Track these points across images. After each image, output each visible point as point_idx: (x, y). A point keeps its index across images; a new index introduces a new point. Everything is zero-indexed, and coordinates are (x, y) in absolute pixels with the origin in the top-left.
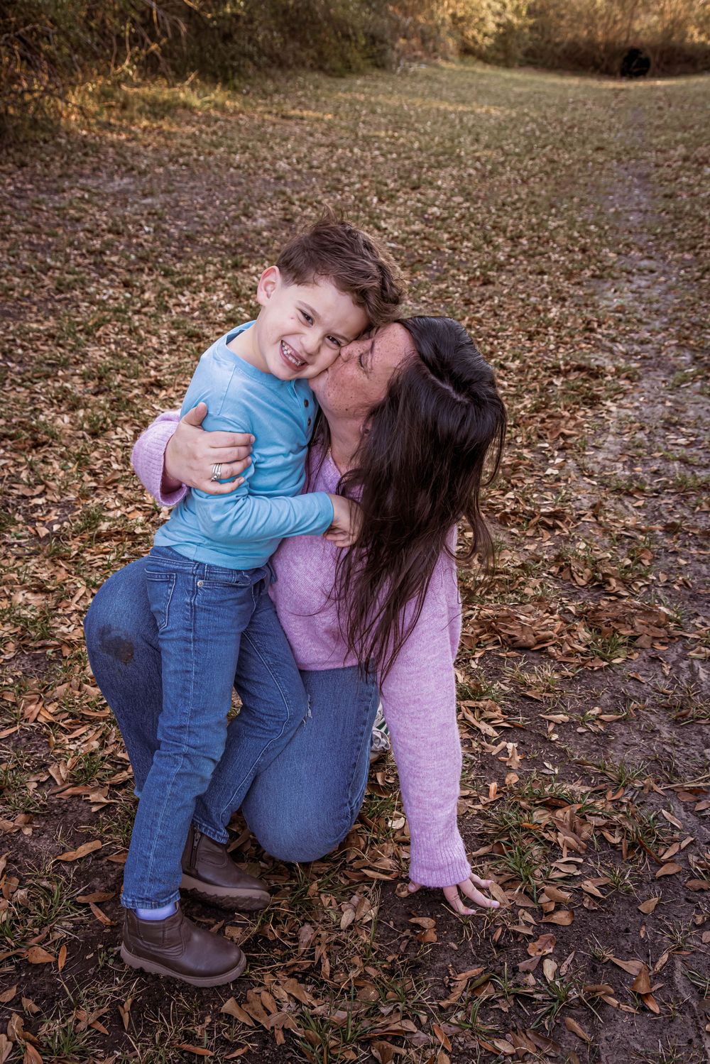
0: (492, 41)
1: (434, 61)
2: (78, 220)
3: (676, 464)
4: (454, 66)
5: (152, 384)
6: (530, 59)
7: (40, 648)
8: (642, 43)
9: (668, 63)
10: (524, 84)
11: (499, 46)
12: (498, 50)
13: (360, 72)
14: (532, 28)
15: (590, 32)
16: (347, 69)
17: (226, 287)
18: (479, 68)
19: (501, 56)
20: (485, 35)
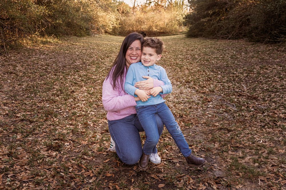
0: (112, 30)
1: (99, 34)
2: (38, 63)
3: (186, 99)
4: (104, 35)
5: (72, 92)
6: (120, 34)
7: (77, 134)
8: (144, 31)
9: (150, 35)
10: (121, 39)
11: (113, 31)
12: (113, 32)
13: (84, 36)
14: (120, 28)
15: (132, 28)
16: (81, 36)
17: (77, 75)
18: (109, 36)
19: (114, 33)
20: (110, 29)
